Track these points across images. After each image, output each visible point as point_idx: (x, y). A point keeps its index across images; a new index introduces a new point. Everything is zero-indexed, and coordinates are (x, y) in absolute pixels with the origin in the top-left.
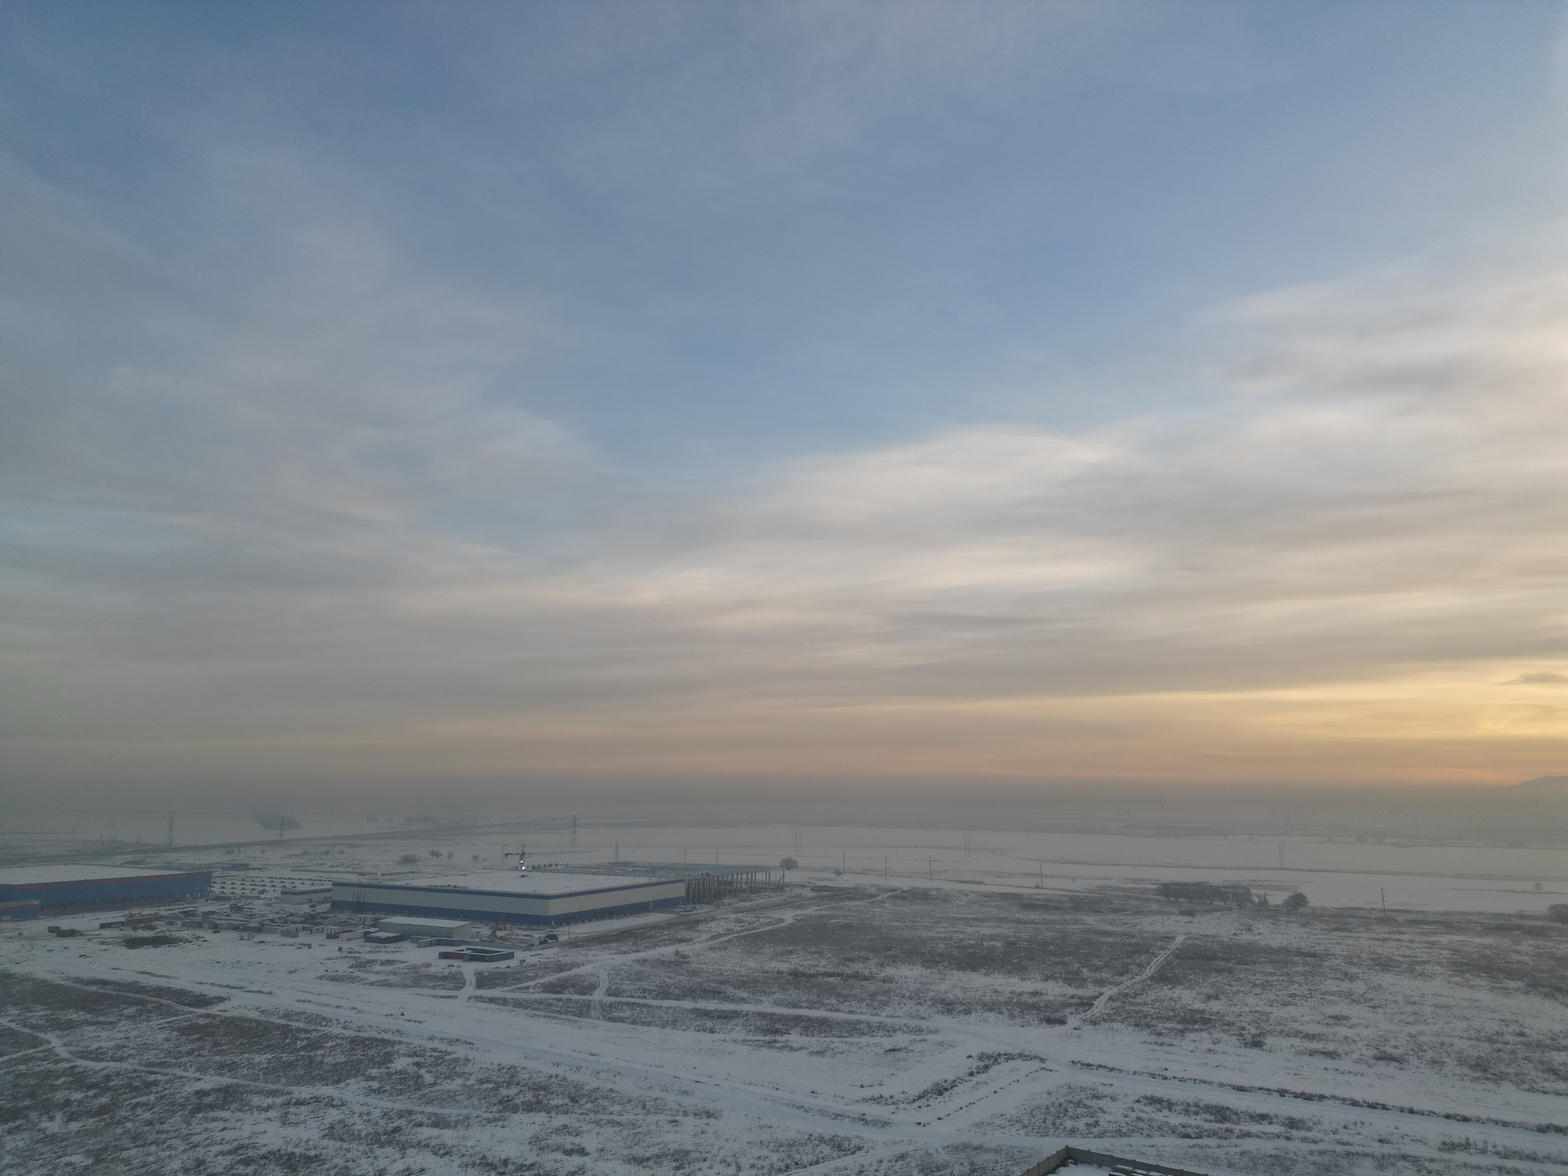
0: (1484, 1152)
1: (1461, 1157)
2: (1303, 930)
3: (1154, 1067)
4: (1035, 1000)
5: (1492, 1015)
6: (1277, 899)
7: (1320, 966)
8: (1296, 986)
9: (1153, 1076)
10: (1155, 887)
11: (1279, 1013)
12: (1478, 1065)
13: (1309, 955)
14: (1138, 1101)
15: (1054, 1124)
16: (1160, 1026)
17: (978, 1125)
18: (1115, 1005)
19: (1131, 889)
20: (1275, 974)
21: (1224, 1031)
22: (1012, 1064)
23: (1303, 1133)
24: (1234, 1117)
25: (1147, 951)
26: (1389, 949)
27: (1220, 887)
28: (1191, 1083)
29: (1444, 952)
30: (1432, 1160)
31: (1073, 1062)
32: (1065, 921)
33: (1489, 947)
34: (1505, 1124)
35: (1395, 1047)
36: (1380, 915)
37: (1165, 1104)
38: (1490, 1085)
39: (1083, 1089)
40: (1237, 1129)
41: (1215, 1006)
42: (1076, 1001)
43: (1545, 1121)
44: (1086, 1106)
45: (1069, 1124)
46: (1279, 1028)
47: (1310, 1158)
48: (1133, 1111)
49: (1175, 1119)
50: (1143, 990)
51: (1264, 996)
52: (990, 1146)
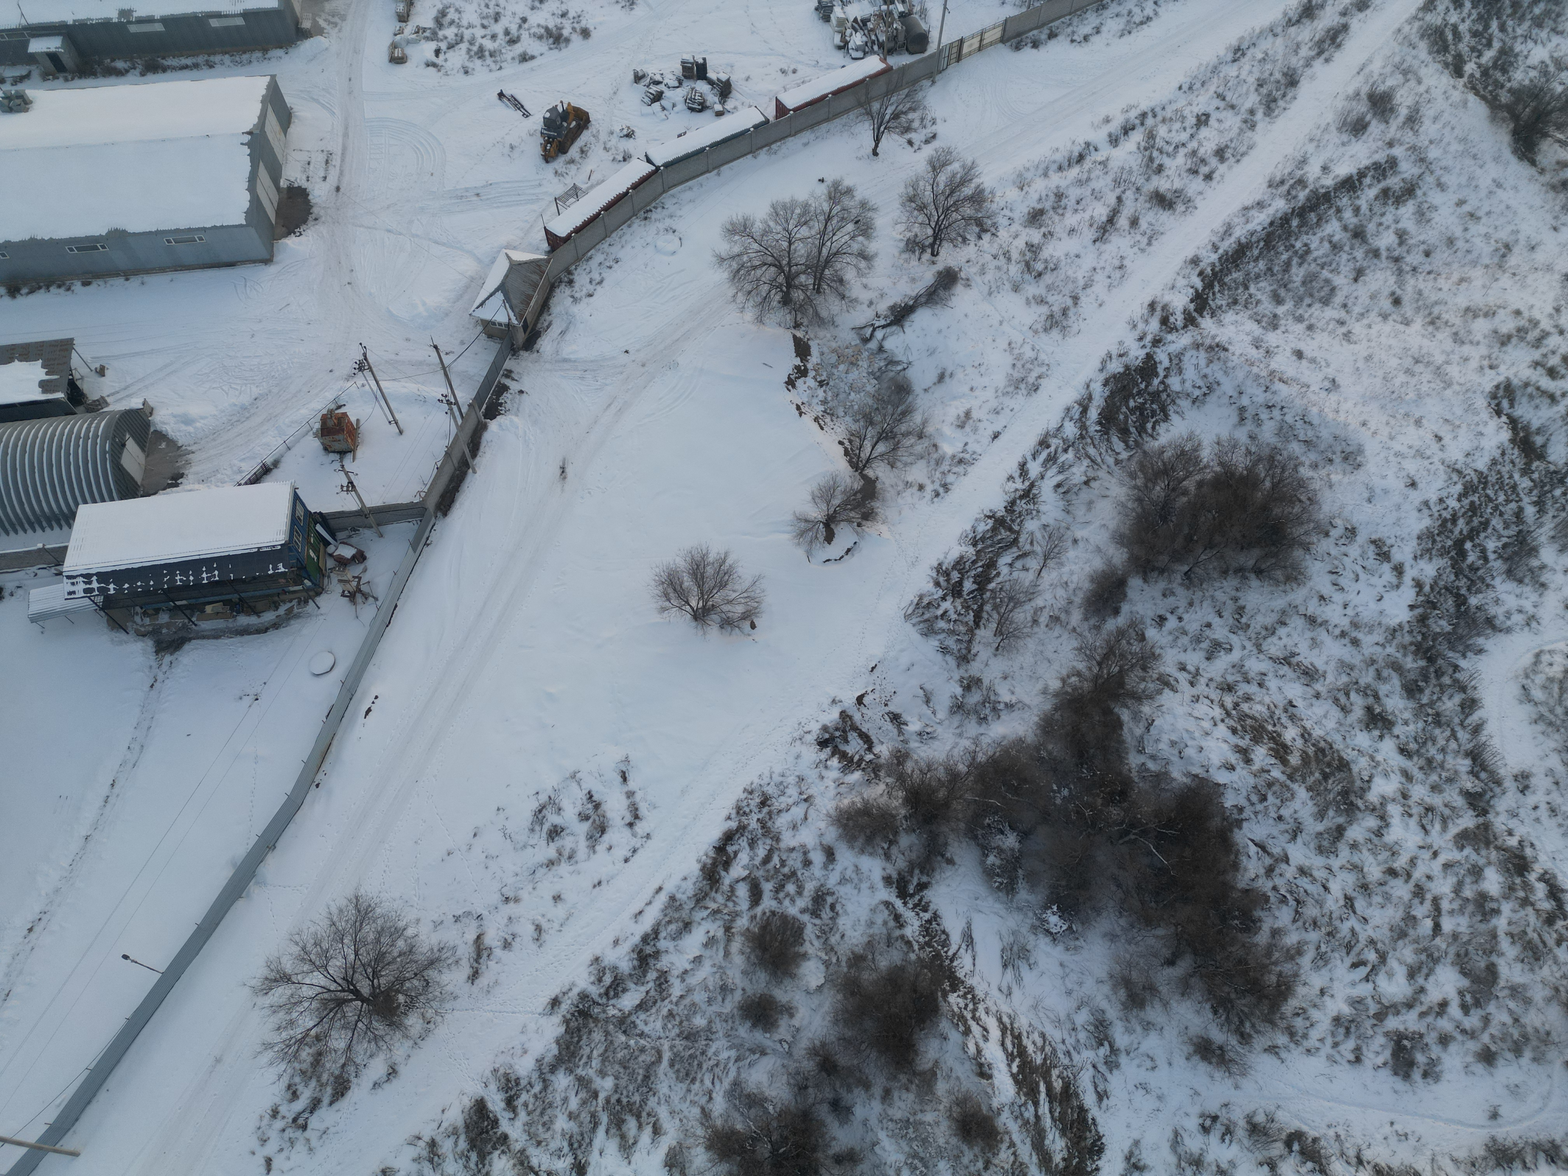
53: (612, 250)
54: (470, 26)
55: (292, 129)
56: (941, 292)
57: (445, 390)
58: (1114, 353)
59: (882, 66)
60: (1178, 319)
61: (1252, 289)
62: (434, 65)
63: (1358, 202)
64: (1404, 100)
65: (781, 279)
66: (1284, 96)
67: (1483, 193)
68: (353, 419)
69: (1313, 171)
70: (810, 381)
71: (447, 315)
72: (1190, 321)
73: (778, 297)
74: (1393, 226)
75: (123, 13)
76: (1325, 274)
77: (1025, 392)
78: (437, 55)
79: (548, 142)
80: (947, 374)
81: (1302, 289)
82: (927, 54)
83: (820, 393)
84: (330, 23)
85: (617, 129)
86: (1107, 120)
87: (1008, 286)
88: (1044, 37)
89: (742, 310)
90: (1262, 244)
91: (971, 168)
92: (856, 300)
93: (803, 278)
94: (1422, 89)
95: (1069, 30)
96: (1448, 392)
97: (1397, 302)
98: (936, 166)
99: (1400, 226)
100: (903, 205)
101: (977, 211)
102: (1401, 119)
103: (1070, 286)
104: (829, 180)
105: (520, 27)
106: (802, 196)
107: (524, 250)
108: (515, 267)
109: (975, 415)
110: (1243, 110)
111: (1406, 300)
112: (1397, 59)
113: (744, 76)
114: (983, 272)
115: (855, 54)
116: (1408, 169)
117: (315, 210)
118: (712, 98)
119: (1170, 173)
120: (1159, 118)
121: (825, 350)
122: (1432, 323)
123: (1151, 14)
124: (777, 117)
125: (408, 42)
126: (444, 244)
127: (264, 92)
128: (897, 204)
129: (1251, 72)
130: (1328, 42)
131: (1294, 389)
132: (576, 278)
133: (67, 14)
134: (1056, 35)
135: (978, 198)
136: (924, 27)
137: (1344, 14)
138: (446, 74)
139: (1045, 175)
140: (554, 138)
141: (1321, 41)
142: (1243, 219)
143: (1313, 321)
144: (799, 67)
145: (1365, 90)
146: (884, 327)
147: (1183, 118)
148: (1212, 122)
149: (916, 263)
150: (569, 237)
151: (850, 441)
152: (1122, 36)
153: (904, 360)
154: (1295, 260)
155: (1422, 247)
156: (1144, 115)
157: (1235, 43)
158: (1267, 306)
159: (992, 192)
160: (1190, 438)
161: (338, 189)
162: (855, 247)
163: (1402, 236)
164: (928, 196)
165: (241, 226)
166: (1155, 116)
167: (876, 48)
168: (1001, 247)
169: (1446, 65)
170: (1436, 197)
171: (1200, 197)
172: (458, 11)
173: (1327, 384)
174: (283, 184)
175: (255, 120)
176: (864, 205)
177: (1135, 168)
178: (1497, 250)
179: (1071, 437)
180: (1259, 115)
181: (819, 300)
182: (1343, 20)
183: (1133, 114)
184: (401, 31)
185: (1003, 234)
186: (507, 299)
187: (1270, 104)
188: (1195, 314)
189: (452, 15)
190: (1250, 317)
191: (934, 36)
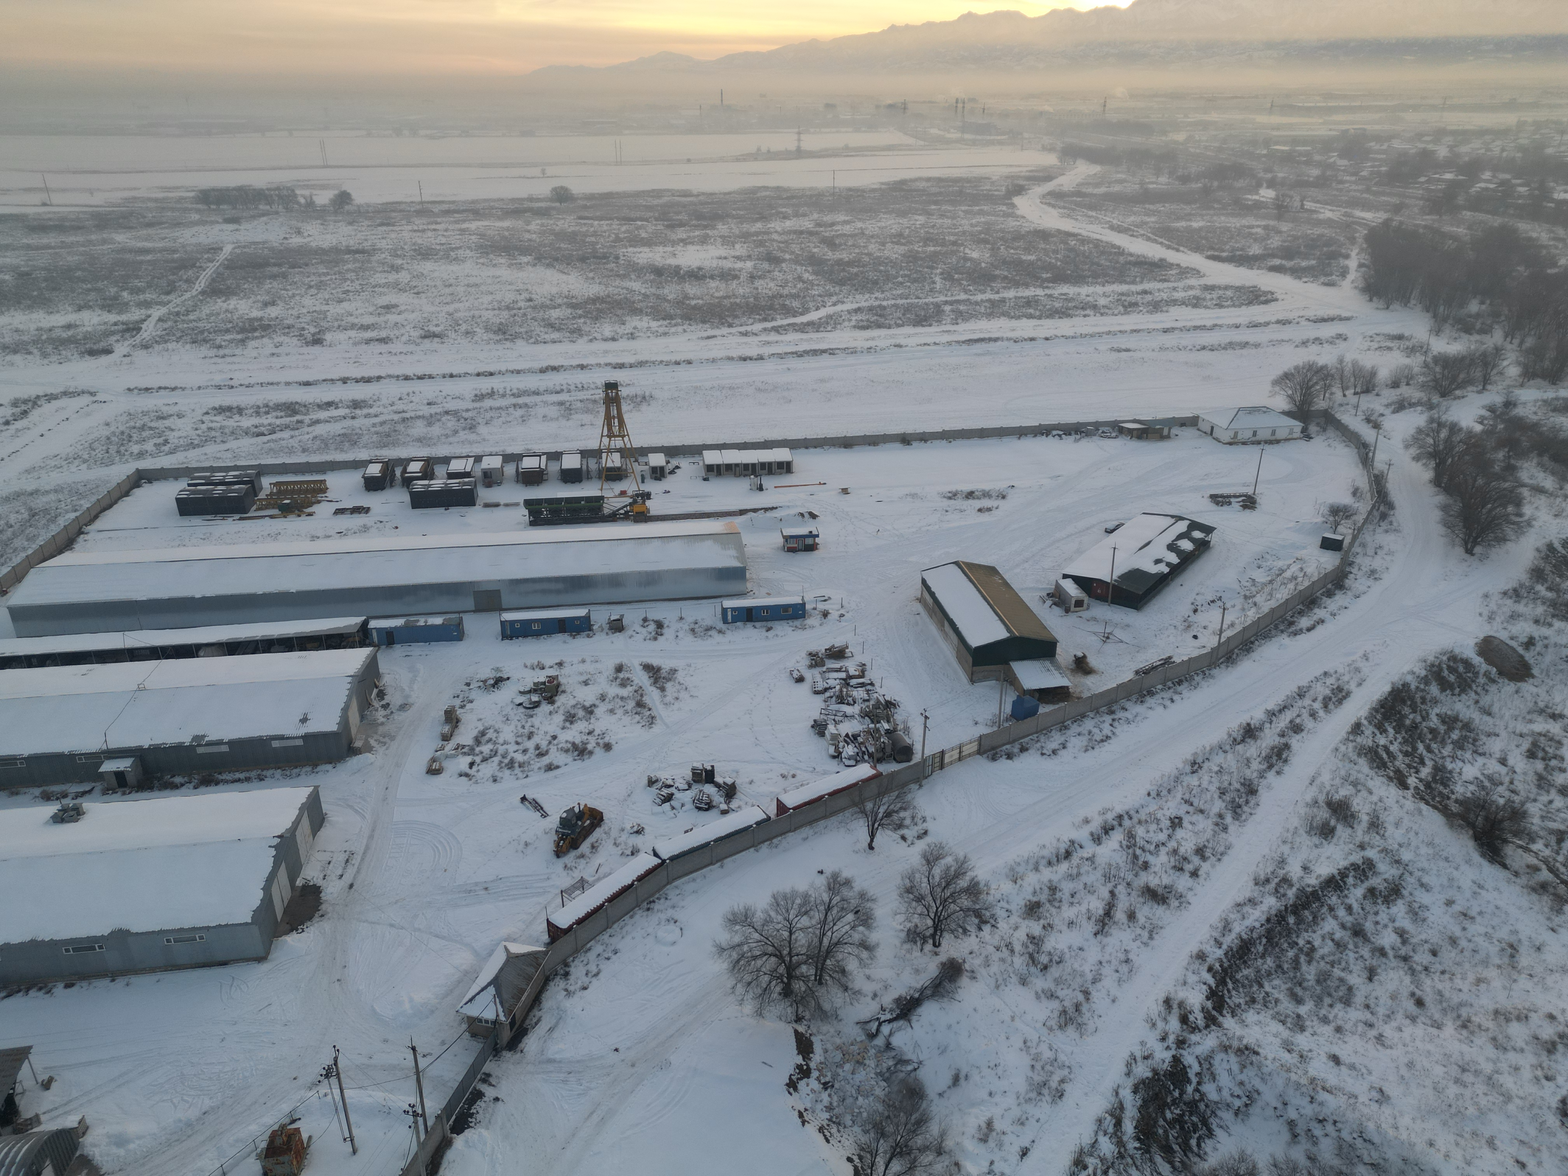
0: (504, 396)
1: (488, 403)
2: (350, 228)
3: (218, 379)
4: (70, 333)
5: (510, 287)
6: (323, 198)
7: (369, 261)
8: (348, 282)
9: (219, 387)
10: (192, 194)
11: (334, 310)
12: (500, 330)
13: (358, 252)
14: (207, 413)
15: (118, 452)
16: (219, 340)
17: (28, 471)
18: (166, 326)
19: (164, 199)
20: (328, 274)
21: (284, 334)
22: (55, 404)
23: (365, 411)
24: (303, 409)
25: (193, 266)
26: (428, 239)
27: (262, 190)
28: (258, 388)
29: (473, 237)
30: (467, 410)
31: (129, 389)
32: (90, 242)
33: (508, 229)
34: (518, 372)
35: (437, 325)
36: (418, 207)
37: (235, 411)
38: (508, 344)
39: (144, 413)
40: (307, 419)
41: (273, 312)
42: (120, 327)
43: (545, 364)
44: (151, 428)
45: (136, 449)
46: (336, 324)
47: (373, 430)
48: (203, 423)
49: (247, 422)
50: (196, 306)
51: (320, 296)
52: (47, 488)
53: (613, 940)
54: (505, 743)
55: (322, 833)
56: (946, 984)
57: (414, 1099)
58: (1138, 1055)
59: (874, 772)
60: (1198, 1018)
61: (1267, 987)
62: (467, 775)
63: (1347, 901)
64: (1361, 805)
65: (782, 969)
66: (1247, 802)
67: (1468, 894)
68: (305, 1136)
69: (1294, 870)
70: (814, 1084)
71: (432, 1012)
72: (1211, 1021)
73: (778, 989)
74: (1390, 925)
75: (196, 738)
76: (1337, 972)
77: (1049, 1099)
78: (471, 767)
79: (561, 839)
80: (962, 1076)
81: (1318, 988)
82: (912, 763)
83: (825, 1096)
84: (379, 742)
85: (628, 826)
86: (1087, 821)
87: (1014, 979)
88: (1016, 750)
89: (741, 1002)
90: (1264, 940)
91: (964, 862)
92: (858, 992)
93: (804, 968)
94: (1375, 798)
95: (1038, 745)
96: (1511, 1107)
97: (1420, 1003)
98: (931, 859)
99: (1397, 924)
100: (901, 896)
101: (974, 902)
102: (1364, 825)
103: (1079, 980)
104: (828, 871)
105: (550, 743)
106: (802, 886)
107: (523, 943)
108: (512, 959)
109: (998, 1125)
110: (1212, 814)
111: (1428, 1000)
112: (1343, 773)
113: (748, 780)
114: (987, 964)
115: (847, 762)
116: (1386, 870)
117: (323, 907)
118: (718, 798)
119: (1156, 869)
120: (1135, 820)
121: (829, 1046)
122: (1464, 1026)
123: (1110, 734)
124: (778, 815)
125: (447, 757)
126: (443, 938)
127: (304, 800)
128: (895, 895)
129: (1210, 782)
130: (1275, 758)
131: (1342, 1100)
132: (572, 970)
133: (145, 741)
134: (1027, 750)
135: (974, 890)
136: (909, 741)
137: (1282, 735)
138: (476, 782)
139: (1036, 869)
140: (568, 835)
141: (1268, 758)
142: (1239, 916)
143: (1340, 1023)
144: (798, 772)
145: (1322, 798)
146: (890, 1021)
147: (1158, 821)
148: (1185, 823)
149: (919, 954)
150: (570, 928)
151: (861, 1158)
152: (1086, 750)
153: (913, 1057)
154: (1303, 958)
155: (1427, 946)
156: (1120, 817)
157: (1190, 758)
158: (1287, 1006)
159: (986, 885)
160: (1242, 1159)
161: (351, 886)
162: (856, 937)
163: (1402, 934)
164: (925, 888)
165: (246, 924)
166: (1131, 818)
167: (866, 757)
168: (1002, 938)
169: (1390, 779)
170: (1423, 897)
171: (1190, 894)
172: (497, 731)
173: (1375, 1095)
174: (299, 882)
175: (289, 825)
176: (862, 896)
177: (1122, 865)
178: (1503, 950)
179: (1109, 1156)
180: (1229, 819)
181: (821, 992)
182: (1283, 740)
183: (1110, 816)
184: (442, 748)
185: (1002, 925)
186: (499, 993)
187: (1236, 810)
188: (1214, 1013)
189: (491, 734)
190: (1273, 1018)
191: (917, 748)
